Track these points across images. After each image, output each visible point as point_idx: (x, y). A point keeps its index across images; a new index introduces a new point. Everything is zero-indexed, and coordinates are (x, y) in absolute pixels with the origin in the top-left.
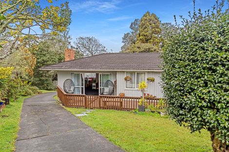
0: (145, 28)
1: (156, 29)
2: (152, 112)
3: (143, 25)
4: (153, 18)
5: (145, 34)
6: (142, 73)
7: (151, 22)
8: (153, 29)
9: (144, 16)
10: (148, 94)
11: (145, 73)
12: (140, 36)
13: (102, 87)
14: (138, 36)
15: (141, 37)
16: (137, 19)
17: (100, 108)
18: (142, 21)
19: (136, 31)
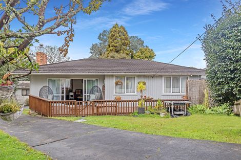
0: (114, 39)
1: (126, 41)
2: (152, 113)
3: (112, 36)
4: (122, 30)
5: (115, 45)
6: (131, 77)
7: (120, 34)
8: (123, 41)
9: (114, 27)
10: (145, 96)
11: (134, 77)
12: (109, 47)
13: (86, 95)
14: (108, 46)
15: (111, 48)
16: (105, 30)
17: (94, 114)
18: (111, 32)
19: (104, 42)
